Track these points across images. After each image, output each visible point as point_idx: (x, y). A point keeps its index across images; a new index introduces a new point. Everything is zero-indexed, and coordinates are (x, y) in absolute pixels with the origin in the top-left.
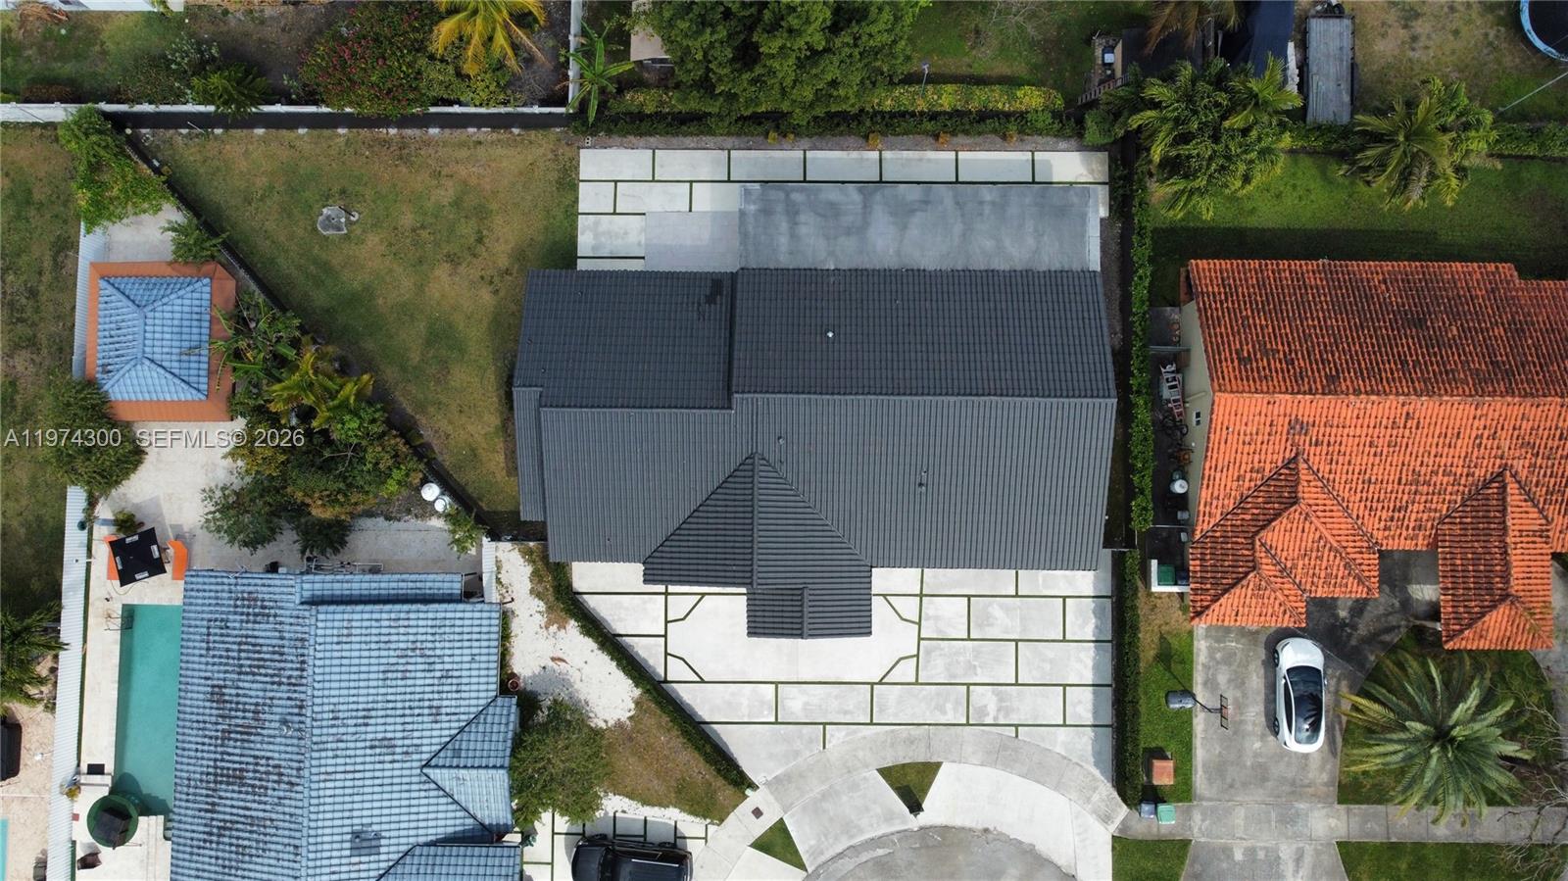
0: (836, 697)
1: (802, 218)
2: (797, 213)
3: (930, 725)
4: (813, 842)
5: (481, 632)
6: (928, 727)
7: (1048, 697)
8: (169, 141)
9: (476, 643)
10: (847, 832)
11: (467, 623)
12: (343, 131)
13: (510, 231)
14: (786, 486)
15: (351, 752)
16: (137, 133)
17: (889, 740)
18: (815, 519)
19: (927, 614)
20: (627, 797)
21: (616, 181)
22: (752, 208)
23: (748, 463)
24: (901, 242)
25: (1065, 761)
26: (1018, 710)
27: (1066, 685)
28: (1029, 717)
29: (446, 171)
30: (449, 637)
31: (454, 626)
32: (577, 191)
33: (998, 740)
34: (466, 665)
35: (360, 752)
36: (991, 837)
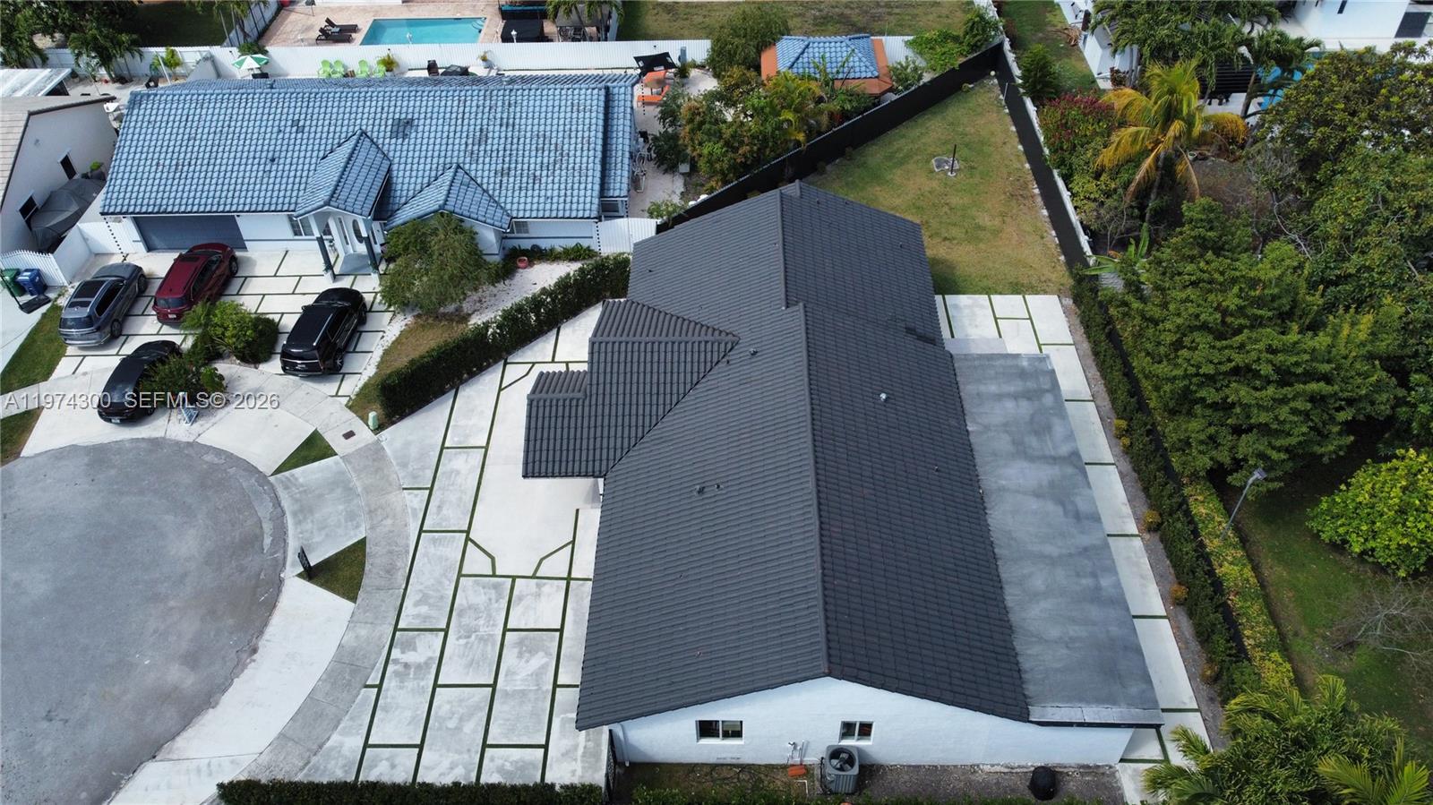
0: (460, 499)
1: (1024, 404)
2: (1029, 399)
3: (406, 589)
4: (301, 480)
5: (571, 203)
6: (404, 586)
7: (409, 724)
8: (990, 91)
9: (562, 200)
10: (301, 510)
11: (582, 193)
12: (1027, 166)
13: (960, 255)
14: (702, 370)
15: (480, 115)
16: (991, 78)
17: (397, 549)
18: (664, 404)
19: (545, 584)
20: (397, 339)
21: (1030, 319)
22: (1025, 363)
23: (727, 334)
24: (1018, 492)
25: (315, 747)
26: (401, 688)
27: (421, 747)
28: (389, 700)
29: (1008, 220)
30: (570, 181)
31: (580, 183)
32: (1012, 294)
33: (366, 665)
34: (543, 193)
35: (479, 122)
36: (244, 656)
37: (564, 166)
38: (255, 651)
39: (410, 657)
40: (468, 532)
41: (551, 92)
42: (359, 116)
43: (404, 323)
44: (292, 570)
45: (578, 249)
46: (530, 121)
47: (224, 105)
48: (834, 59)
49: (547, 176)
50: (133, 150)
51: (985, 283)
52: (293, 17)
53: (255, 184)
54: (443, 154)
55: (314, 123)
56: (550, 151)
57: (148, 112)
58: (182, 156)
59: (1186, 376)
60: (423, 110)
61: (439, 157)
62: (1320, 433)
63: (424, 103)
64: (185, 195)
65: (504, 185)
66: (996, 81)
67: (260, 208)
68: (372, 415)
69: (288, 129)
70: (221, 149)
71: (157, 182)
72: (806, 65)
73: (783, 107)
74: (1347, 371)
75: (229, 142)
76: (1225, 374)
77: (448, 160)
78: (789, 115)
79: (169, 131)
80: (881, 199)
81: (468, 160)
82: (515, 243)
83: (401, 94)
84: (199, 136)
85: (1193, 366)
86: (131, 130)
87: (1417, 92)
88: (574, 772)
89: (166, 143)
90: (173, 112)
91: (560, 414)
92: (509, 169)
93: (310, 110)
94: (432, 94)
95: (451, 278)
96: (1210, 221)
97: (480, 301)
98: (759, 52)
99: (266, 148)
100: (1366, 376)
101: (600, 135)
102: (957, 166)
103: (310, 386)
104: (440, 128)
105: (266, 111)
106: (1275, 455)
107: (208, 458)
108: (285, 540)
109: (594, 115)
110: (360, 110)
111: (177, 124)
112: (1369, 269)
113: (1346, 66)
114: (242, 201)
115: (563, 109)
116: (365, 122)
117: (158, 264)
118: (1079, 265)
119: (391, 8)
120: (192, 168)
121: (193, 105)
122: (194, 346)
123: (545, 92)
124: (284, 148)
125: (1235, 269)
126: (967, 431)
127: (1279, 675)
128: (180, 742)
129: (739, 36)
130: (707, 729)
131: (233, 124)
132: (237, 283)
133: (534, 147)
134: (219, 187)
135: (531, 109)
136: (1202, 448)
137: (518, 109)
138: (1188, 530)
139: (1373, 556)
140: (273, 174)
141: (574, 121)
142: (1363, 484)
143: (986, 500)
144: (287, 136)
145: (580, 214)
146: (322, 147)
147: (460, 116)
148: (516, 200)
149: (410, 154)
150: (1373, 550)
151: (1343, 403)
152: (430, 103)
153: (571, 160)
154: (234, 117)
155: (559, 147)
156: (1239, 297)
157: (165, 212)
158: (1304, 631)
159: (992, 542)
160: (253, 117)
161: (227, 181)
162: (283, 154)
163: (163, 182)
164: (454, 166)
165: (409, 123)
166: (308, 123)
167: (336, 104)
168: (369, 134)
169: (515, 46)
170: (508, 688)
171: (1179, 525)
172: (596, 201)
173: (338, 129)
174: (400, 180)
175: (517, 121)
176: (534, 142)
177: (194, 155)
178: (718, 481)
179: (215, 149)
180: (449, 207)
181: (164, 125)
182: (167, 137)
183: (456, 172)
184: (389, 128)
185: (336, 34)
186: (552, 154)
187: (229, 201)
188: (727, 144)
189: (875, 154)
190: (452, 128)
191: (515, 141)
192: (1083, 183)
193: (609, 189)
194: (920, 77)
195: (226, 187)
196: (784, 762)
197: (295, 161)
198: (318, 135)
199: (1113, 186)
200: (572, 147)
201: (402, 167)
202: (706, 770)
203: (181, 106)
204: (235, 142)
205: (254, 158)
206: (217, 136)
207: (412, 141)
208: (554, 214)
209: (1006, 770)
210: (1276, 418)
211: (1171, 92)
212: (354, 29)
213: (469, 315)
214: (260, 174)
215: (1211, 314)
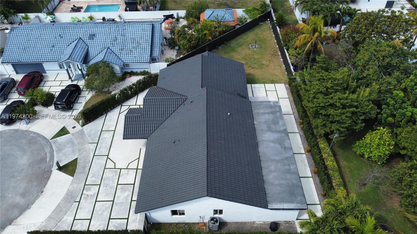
0: (106, 146)
1: (271, 115)
2: (273, 114)
3: (89, 173)
4: (59, 141)
5: (142, 58)
6: (88, 172)
7: (88, 213)
8: (268, 24)
9: (139, 57)
10: (59, 150)
11: (145, 55)
12: (277, 46)
13: (256, 72)
14: (176, 107)
15: (115, 33)
16: (268, 21)
17: (86, 161)
18: (165, 117)
19: (130, 171)
20: (90, 99)
21: (276, 91)
22: (272, 104)
23: (184, 96)
24: (268, 141)
25: (59, 220)
26: (86, 202)
27: (91, 219)
28: (82, 206)
29: (271, 62)
30: (141, 52)
31: (144, 52)
32: (271, 83)
33: (76, 196)
34: (133, 55)
35: (115, 35)
36: (39, 193)
37: (140, 47)
38: (42, 192)
39: (89, 193)
40: (108, 156)
41: (136, 26)
42: (79, 33)
43: (92, 94)
44: (55, 167)
45: (144, 72)
46: (130, 34)
47: (39, 30)
48: (221, 16)
49: (135, 50)
50: (11, 44)
51: (264, 80)
52: (64, 4)
53: (48, 54)
54: (104, 44)
55: (66, 35)
56: (136, 43)
57: (16, 32)
58: (26, 45)
59: (316, 107)
60: (98, 31)
61: (103, 45)
62: (355, 123)
63: (98, 29)
64: (27, 57)
65: (122, 53)
66: (269, 22)
67: (49, 61)
68: (81, 121)
69: (58, 37)
70: (38, 43)
71: (18, 53)
72: (213, 17)
73: (205, 30)
74: (362, 105)
75: (40, 41)
76: (327, 106)
77: (105, 46)
78: (207, 32)
79: (22, 38)
80: (234, 56)
81: (111, 46)
82: (126, 70)
83: (91, 27)
84: (31, 40)
85: (318, 104)
86: (11, 38)
87: (385, 23)
88: (136, 226)
89: (21, 42)
90: (24, 32)
91: (134, 120)
92: (123, 48)
93: (64, 32)
94: (101, 26)
95: (105, 81)
96: (324, 61)
97: (115, 87)
98: (200, 14)
99: (51, 43)
100: (368, 106)
101: (150, 38)
102: (257, 46)
103: (63, 113)
104: (103, 37)
105: (51, 32)
106: (342, 129)
107: (31, 135)
108: (53, 159)
109: (149, 32)
110: (79, 31)
111: (24, 36)
112: (369, 75)
113: (366, 16)
114: (44, 58)
115: (139, 31)
116: (81, 35)
117: (19, 78)
118: (290, 75)
119: (93, 2)
120: (29, 49)
121: (30, 30)
122: (29, 102)
123: (134, 26)
124: (57, 43)
125: (330, 75)
126: (254, 124)
127: (343, 193)
128: (19, 219)
129: (194, 9)
130: (174, 213)
131: (41, 36)
132: (43, 83)
133: (131, 42)
134: (37, 55)
135: (130, 31)
136: (322, 127)
137: (126, 31)
138: (318, 152)
139: (371, 158)
140: (53, 51)
141: (143, 34)
142: (368, 138)
143: (258, 143)
144: (57, 39)
145: (144, 62)
146: (68, 43)
147: (109, 33)
148: (125, 57)
149: (94, 44)
150: (371, 157)
151: (362, 114)
152: (100, 29)
153: (142, 46)
154: (42, 34)
155: (138, 42)
156: (331, 83)
157: (21, 62)
158: (351, 180)
159: (260, 156)
160: (47, 34)
161: (39, 53)
162: (56, 45)
163: (20, 53)
164: (107, 48)
165: (94, 35)
166: (64, 35)
167: (72, 30)
168: (82, 38)
169: (128, 12)
170: (117, 202)
171: (315, 150)
172: (149, 57)
173: (73, 37)
174: (91, 52)
175: (126, 34)
176: (131, 40)
177: (30, 45)
178: (179, 139)
179: (36, 43)
180: (105, 60)
181: (21, 36)
182: (22, 40)
183: (108, 49)
184: (88, 37)
185: (76, 9)
186: (136, 44)
187: (40, 59)
188: (188, 41)
189: (233, 43)
190: (107, 37)
191: (125, 40)
192: (292, 51)
193: (153, 54)
194: (246, 21)
195: (39, 55)
196: (198, 222)
197: (60, 47)
198: (67, 39)
199: (300, 52)
200: (142, 42)
201: (92, 48)
202: (175, 225)
203: (26, 31)
204: (42, 41)
205: (48, 46)
206: (37, 40)
207: (95, 40)
208: (136, 62)
209: (263, 223)
210: (342, 119)
211: (315, 24)
212: (82, 8)
213: (112, 92)
214: (49, 51)
215: (323, 89)
